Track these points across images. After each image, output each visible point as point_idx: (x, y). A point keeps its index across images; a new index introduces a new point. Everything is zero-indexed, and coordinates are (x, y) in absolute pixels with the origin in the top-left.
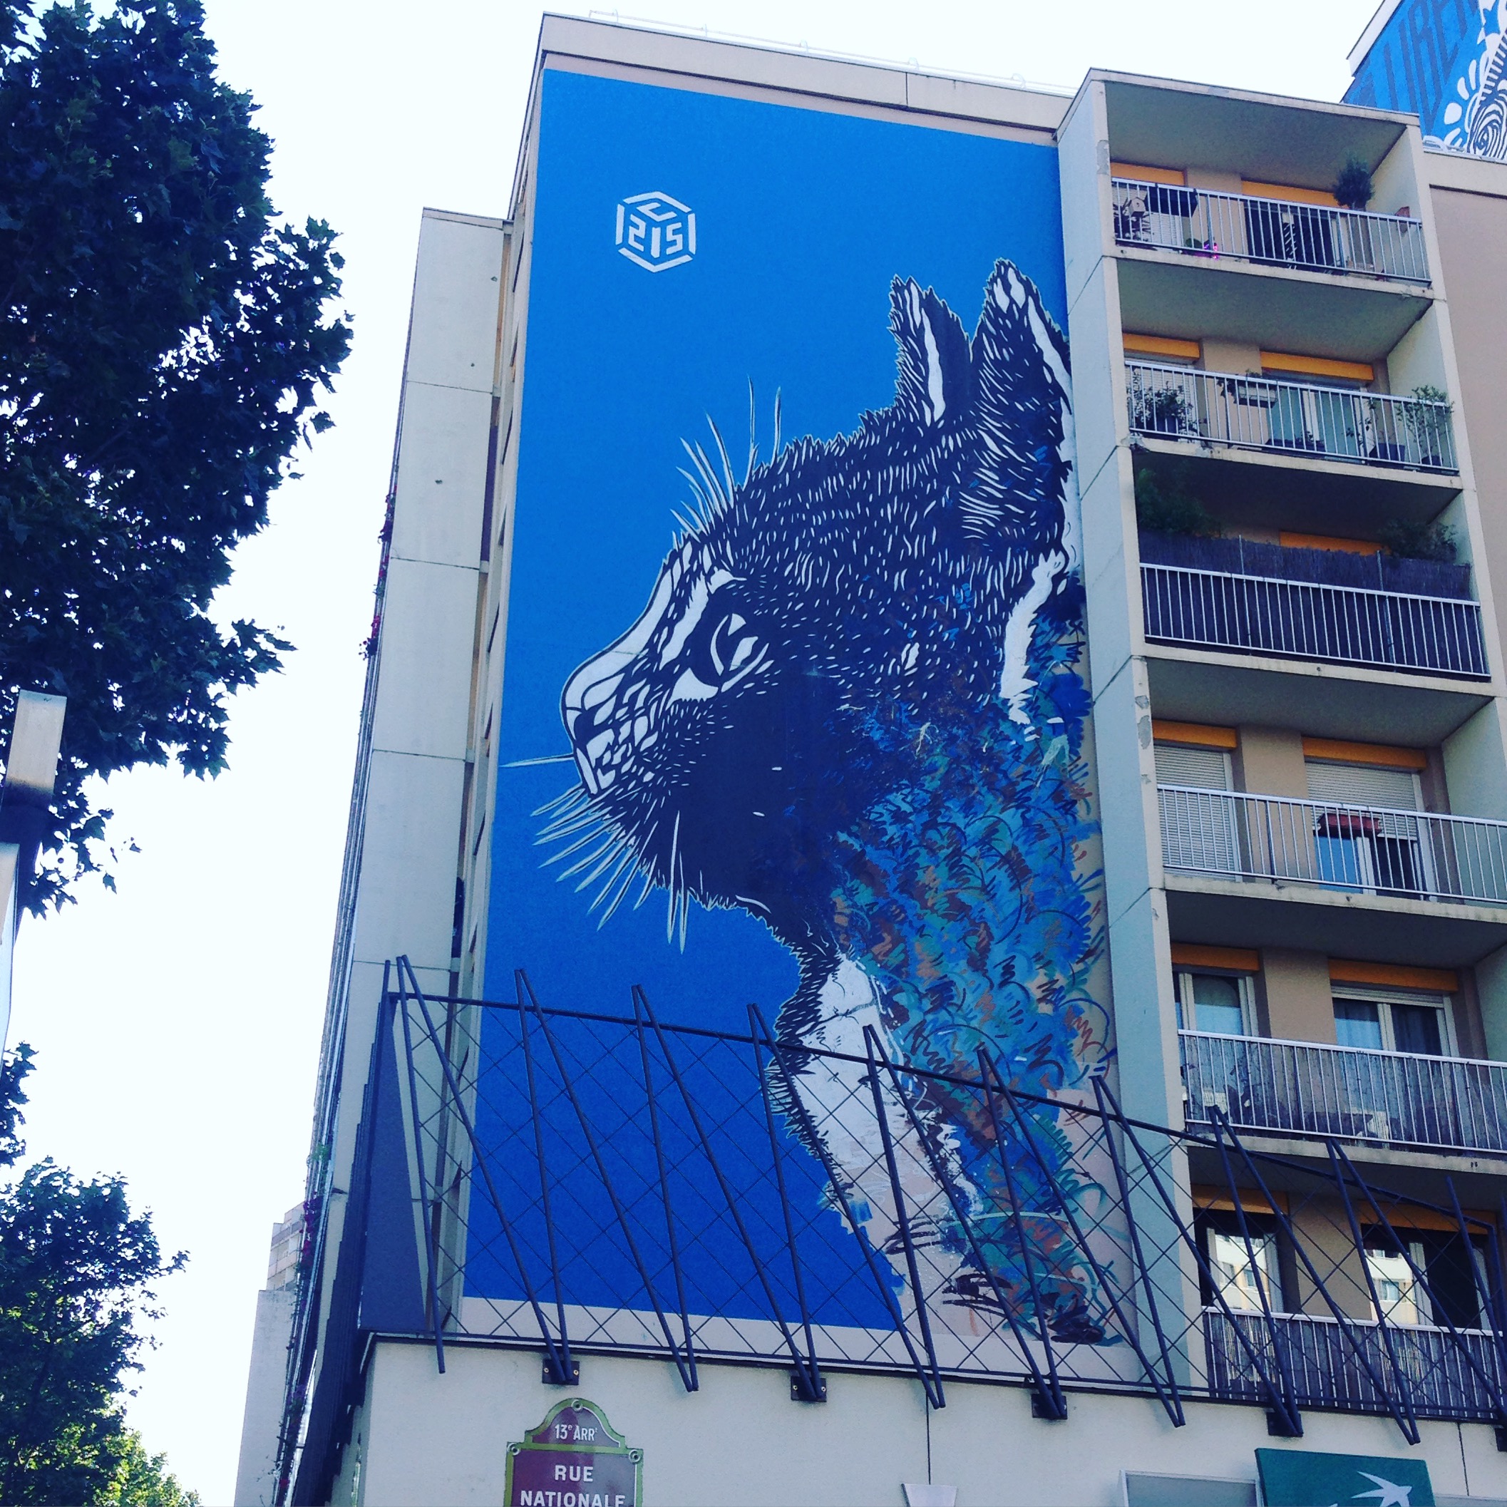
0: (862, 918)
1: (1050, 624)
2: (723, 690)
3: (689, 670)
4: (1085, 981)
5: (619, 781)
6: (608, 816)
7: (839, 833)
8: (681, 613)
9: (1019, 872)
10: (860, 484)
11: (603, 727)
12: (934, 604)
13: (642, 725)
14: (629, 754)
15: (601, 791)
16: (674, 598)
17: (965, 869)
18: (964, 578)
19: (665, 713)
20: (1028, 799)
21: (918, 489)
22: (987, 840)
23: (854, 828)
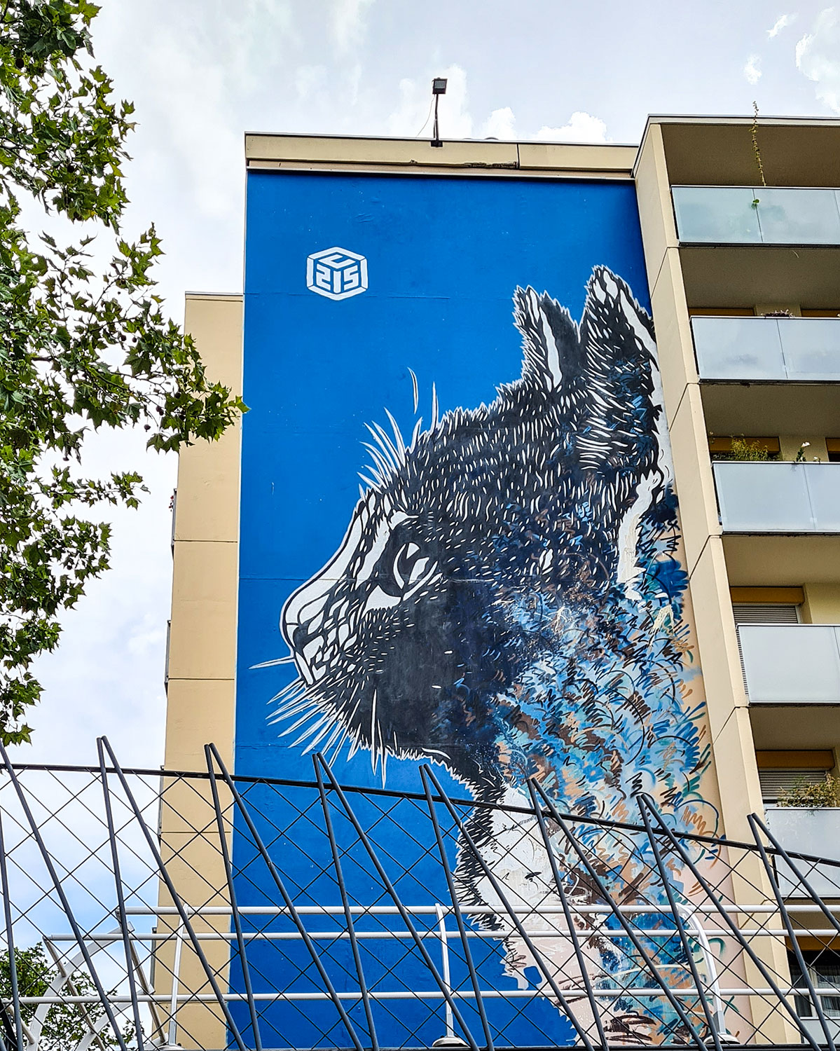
0: (520, 756)
1: (653, 525)
2: (405, 599)
3: (379, 587)
4: (698, 786)
5: (330, 673)
6: (322, 699)
7: (499, 695)
8: (370, 546)
9: (641, 711)
10: (500, 440)
11: (315, 635)
12: (562, 520)
13: (344, 631)
14: (335, 654)
15: (315, 682)
16: (363, 536)
17: (598, 712)
18: (585, 499)
19: (361, 620)
20: (644, 655)
21: (545, 438)
22: (613, 689)
23: (511, 690)
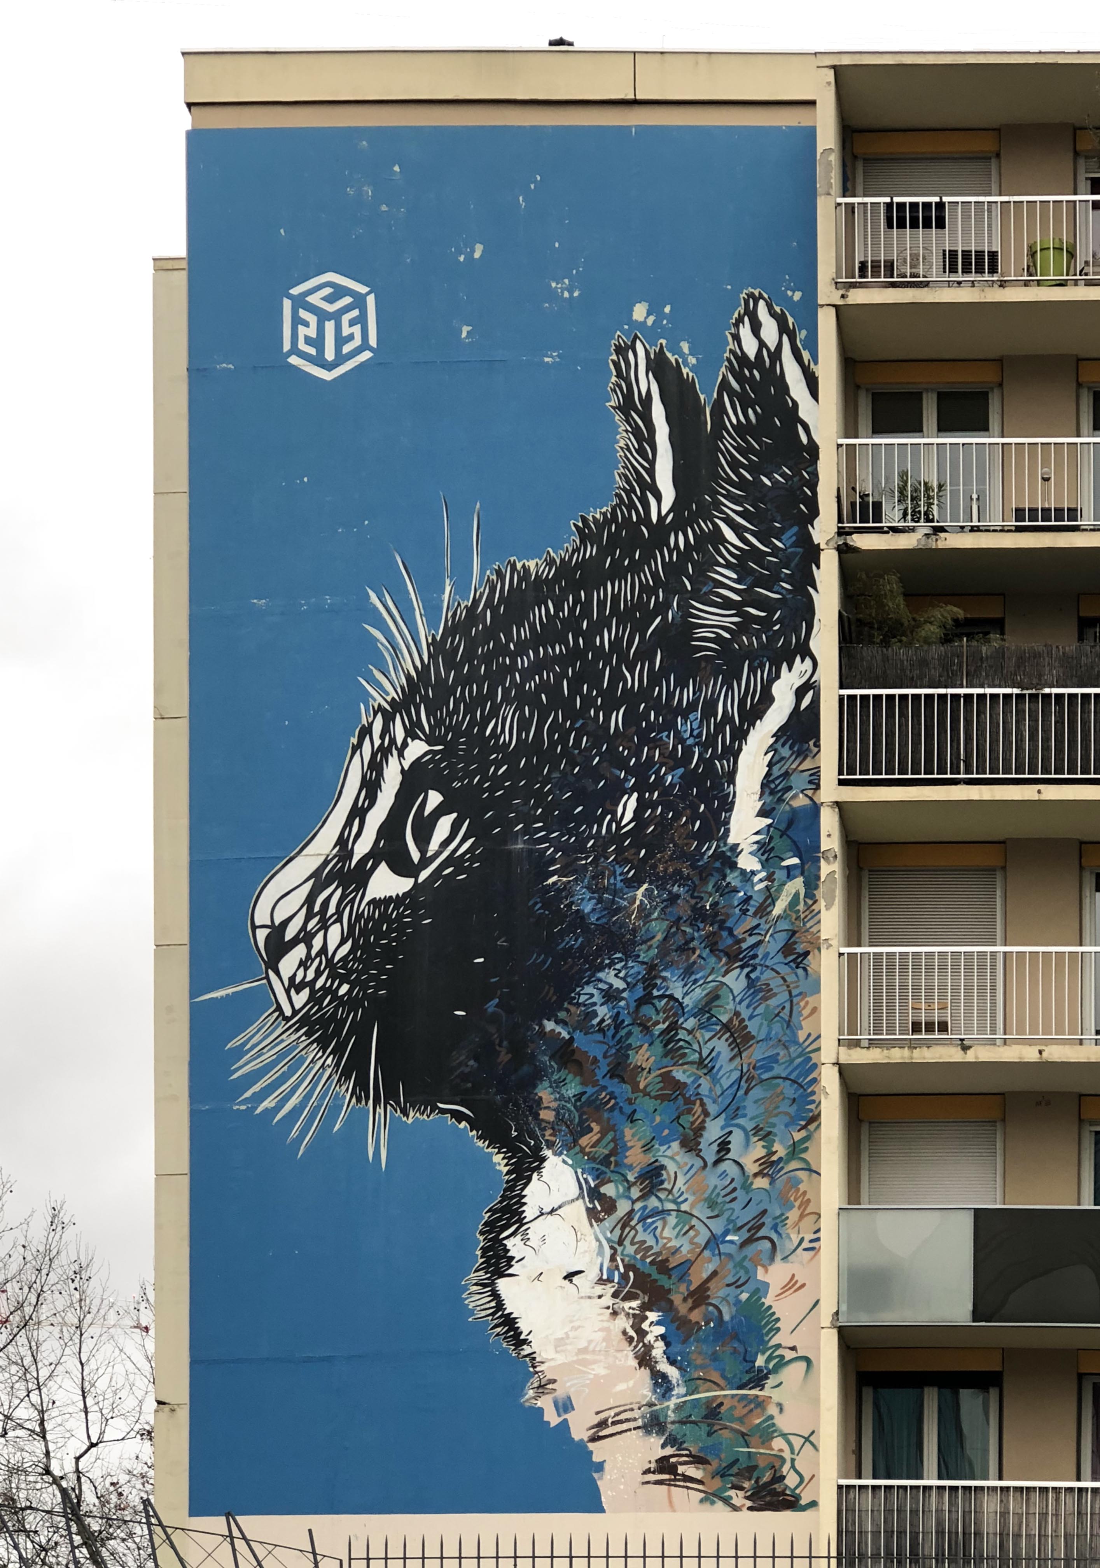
0: (569, 1110)
1: (791, 748)
2: (420, 880)
3: (383, 864)
4: (806, 1149)
5: (315, 999)
6: (304, 1038)
7: (545, 1022)
8: (372, 799)
9: (740, 1040)
11: (295, 942)
12: (655, 744)
13: (335, 933)
14: (322, 968)
15: (295, 1012)
16: (364, 784)
17: (681, 1043)
18: (692, 706)
19: (359, 916)
20: (755, 956)
21: (640, 605)
22: (706, 1008)
23: (562, 1015)
